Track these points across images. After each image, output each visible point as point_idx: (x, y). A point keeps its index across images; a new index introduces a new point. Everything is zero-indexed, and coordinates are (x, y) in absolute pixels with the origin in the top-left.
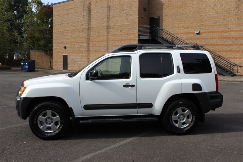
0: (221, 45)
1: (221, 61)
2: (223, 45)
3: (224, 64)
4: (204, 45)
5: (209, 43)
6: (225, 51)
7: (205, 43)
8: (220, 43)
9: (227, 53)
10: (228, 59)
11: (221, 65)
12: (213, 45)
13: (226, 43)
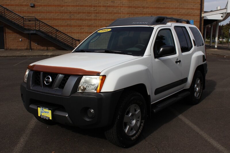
0: (58, 19)
1: (60, 36)
2: (60, 19)
3: (63, 39)
4: (40, 19)
5: (45, 18)
6: (62, 26)
7: (42, 17)
8: (57, 17)
9: (65, 27)
10: (66, 34)
11: (60, 39)
12: (50, 19)
13: (64, 18)
